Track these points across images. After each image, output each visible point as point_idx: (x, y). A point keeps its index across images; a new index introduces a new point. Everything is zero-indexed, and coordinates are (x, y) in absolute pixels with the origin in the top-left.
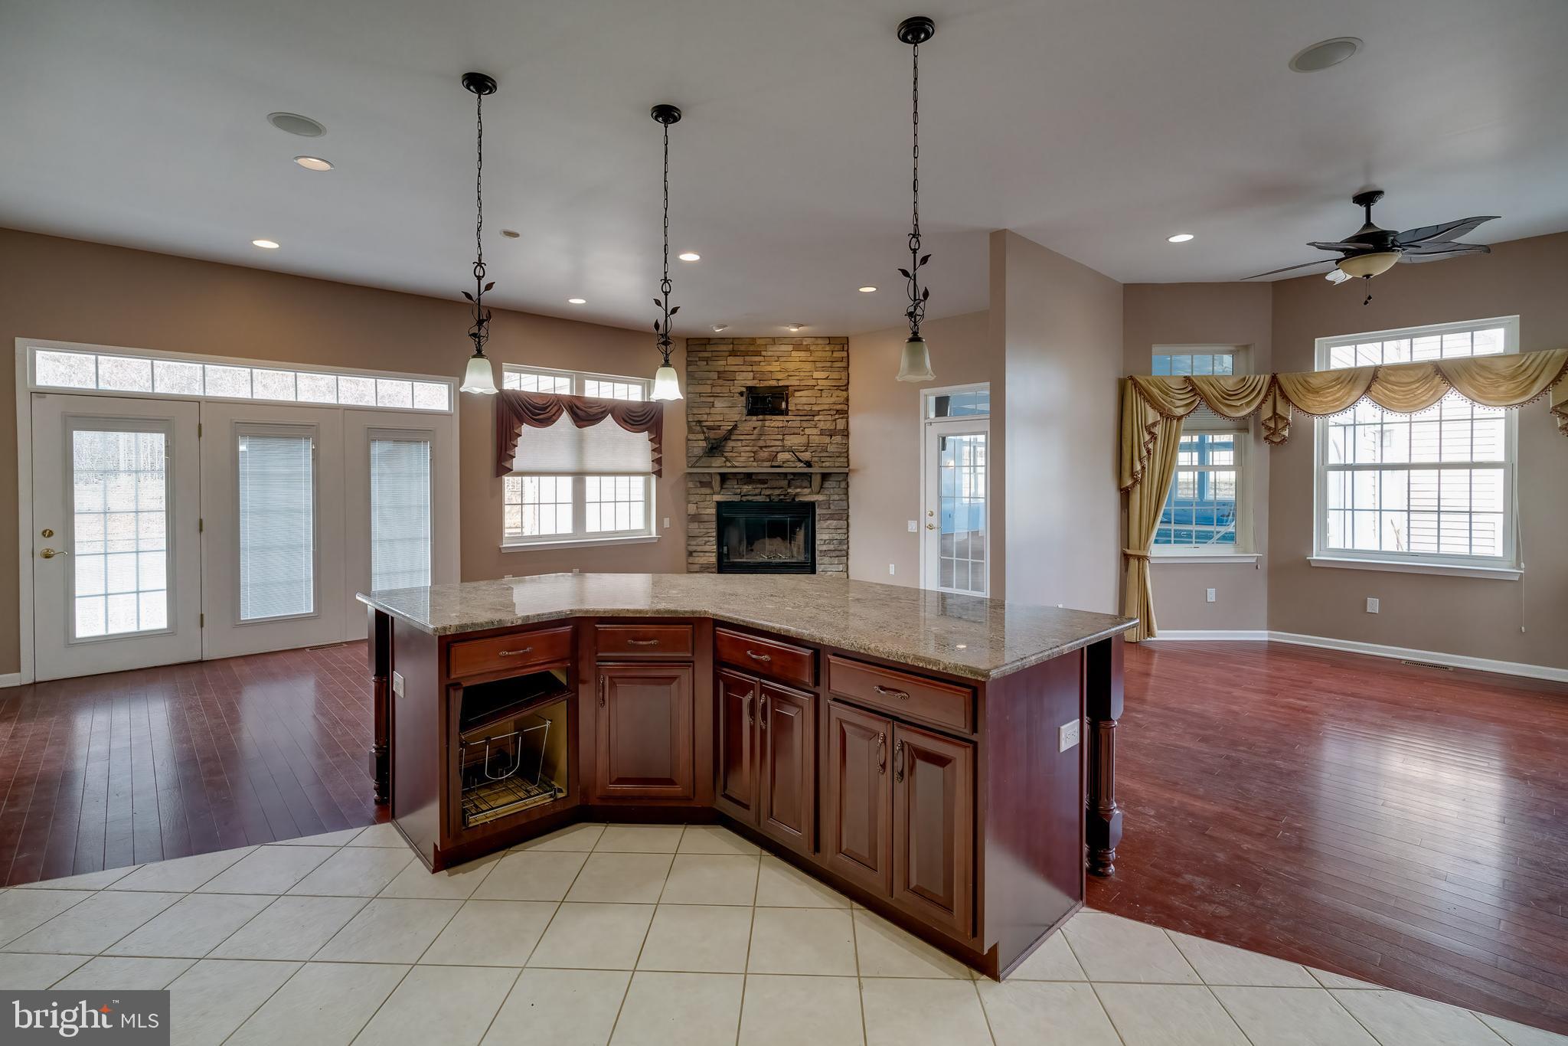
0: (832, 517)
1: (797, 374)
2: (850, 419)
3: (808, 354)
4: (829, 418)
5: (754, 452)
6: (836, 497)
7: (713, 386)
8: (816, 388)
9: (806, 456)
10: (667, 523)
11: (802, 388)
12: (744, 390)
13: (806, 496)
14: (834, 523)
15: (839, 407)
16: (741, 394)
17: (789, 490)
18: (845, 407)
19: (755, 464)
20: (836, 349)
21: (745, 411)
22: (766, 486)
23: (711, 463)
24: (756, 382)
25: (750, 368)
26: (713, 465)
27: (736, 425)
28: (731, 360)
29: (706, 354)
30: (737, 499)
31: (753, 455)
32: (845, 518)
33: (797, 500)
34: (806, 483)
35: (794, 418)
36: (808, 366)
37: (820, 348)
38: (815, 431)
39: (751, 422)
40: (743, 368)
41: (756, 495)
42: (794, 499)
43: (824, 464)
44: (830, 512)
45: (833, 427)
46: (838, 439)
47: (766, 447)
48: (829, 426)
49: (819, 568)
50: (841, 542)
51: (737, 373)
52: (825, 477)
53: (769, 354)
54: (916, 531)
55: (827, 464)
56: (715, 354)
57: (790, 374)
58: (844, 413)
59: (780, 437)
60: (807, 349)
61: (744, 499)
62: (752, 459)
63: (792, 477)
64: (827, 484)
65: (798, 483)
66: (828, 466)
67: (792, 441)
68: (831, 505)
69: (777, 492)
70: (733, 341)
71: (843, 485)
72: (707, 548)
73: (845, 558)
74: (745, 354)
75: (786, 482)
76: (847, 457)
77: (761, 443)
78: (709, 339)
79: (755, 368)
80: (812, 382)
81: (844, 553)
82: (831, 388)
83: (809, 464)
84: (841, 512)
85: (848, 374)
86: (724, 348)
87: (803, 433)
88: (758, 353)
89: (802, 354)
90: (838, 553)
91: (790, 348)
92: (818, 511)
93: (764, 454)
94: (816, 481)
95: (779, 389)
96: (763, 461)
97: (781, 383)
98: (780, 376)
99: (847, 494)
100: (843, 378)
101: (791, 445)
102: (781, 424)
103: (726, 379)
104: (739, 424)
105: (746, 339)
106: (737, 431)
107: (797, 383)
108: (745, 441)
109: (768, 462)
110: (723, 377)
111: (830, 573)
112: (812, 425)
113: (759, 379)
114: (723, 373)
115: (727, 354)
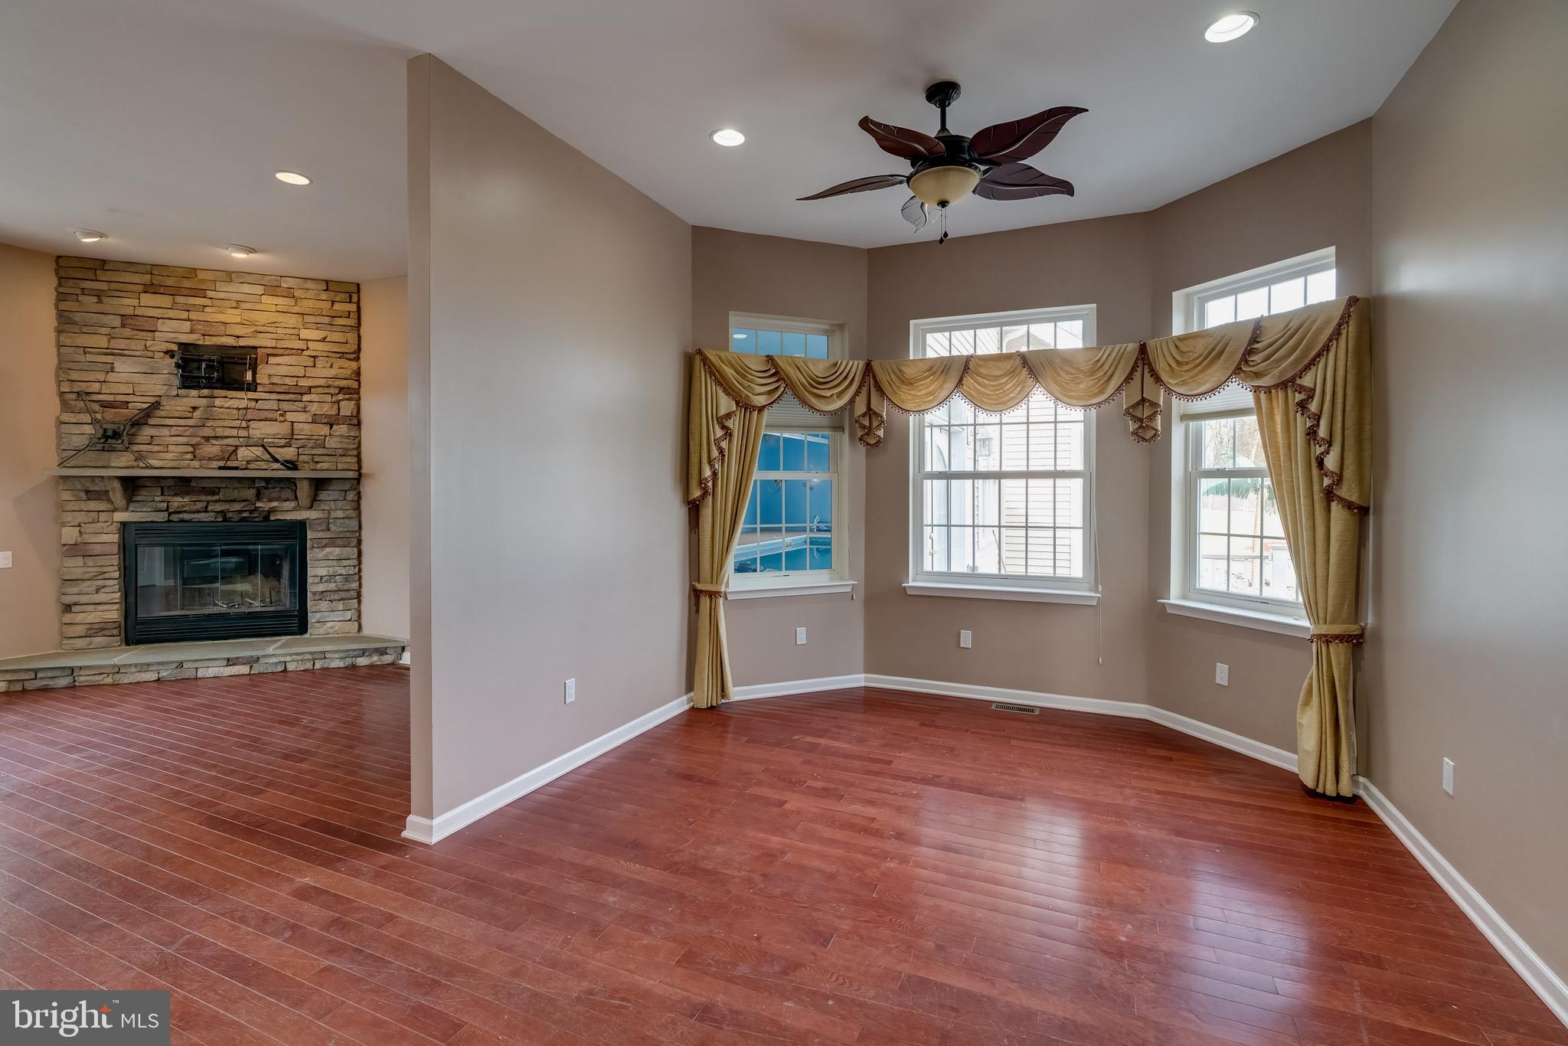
0: (332, 542)
1: (270, 330)
2: (363, 402)
3: (291, 302)
4: (328, 398)
5: (192, 445)
6: (340, 514)
7: (111, 337)
8: (305, 353)
9: (289, 453)
10: (5, 560)
11: (280, 352)
12: (175, 348)
13: (288, 512)
14: (337, 551)
15: (343, 383)
16: (170, 353)
17: (259, 504)
18: (355, 385)
19: (196, 463)
20: (338, 299)
21: (177, 382)
22: (216, 497)
23: (109, 461)
24: (196, 336)
25: (185, 315)
26: (112, 464)
27: (158, 402)
28: (147, 299)
29: (104, 286)
30: (161, 517)
31: (191, 449)
32: (353, 544)
33: (272, 518)
34: (287, 494)
35: (267, 396)
36: (292, 320)
37: (310, 294)
38: (302, 417)
39: (186, 400)
40: (171, 313)
41: (198, 512)
42: (267, 518)
43: (319, 466)
44: (328, 535)
45: (334, 412)
46: (342, 429)
47: (216, 438)
48: (327, 409)
49: (312, 618)
50: (347, 578)
51: (160, 321)
52: (319, 485)
53: (222, 295)
55: (325, 466)
56: (114, 286)
57: (259, 329)
58: (353, 392)
59: (244, 424)
60: (289, 294)
61: (175, 518)
62: (189, 456)
63: (263, 484)
64: (323, 495)
65: (275, 493)
66: (325, 468)
67: (259, 430)
68: (331, 526)
69: (237, 507)
70: (152, 268)
71: (351, 495)
72: (101, 597)
73: (356, 601)
74: (174, 292)
75: (253, 492)
76: (359, 456)
77: (207, 432)
78: (104, 262)
79: (193, 316)
80: (301, 345)
81: (354, 594)
82: (330, 354)
83: (292, 465)
84: (348, 535)
85: (359, 337)
86: (136, 279)
87: (282, 419)
88: (201, 293)
89: (280, 301)
90: (343, 595)
91: (260, 290)
92: (310, 535)
93: (212, 449)
94: (304, 490)
95: (238, 351)
96: (210, 459)
97: (242, 342)
98: (240, 331)
99: (358, 508)
100: (351, 341)
101: (262, 437)
102: (243, 404)
103: (138, 328)
104: (164, 401)
105: (177, 269)
106: (162, 412)
107: (273, 344)
108: (175, 428)
109: (218, 460)
110: (130, 324)
111: (329, 624)
112: (298, 407)
113: (202, 332)
114: (132, 319)
115: (140, 288)
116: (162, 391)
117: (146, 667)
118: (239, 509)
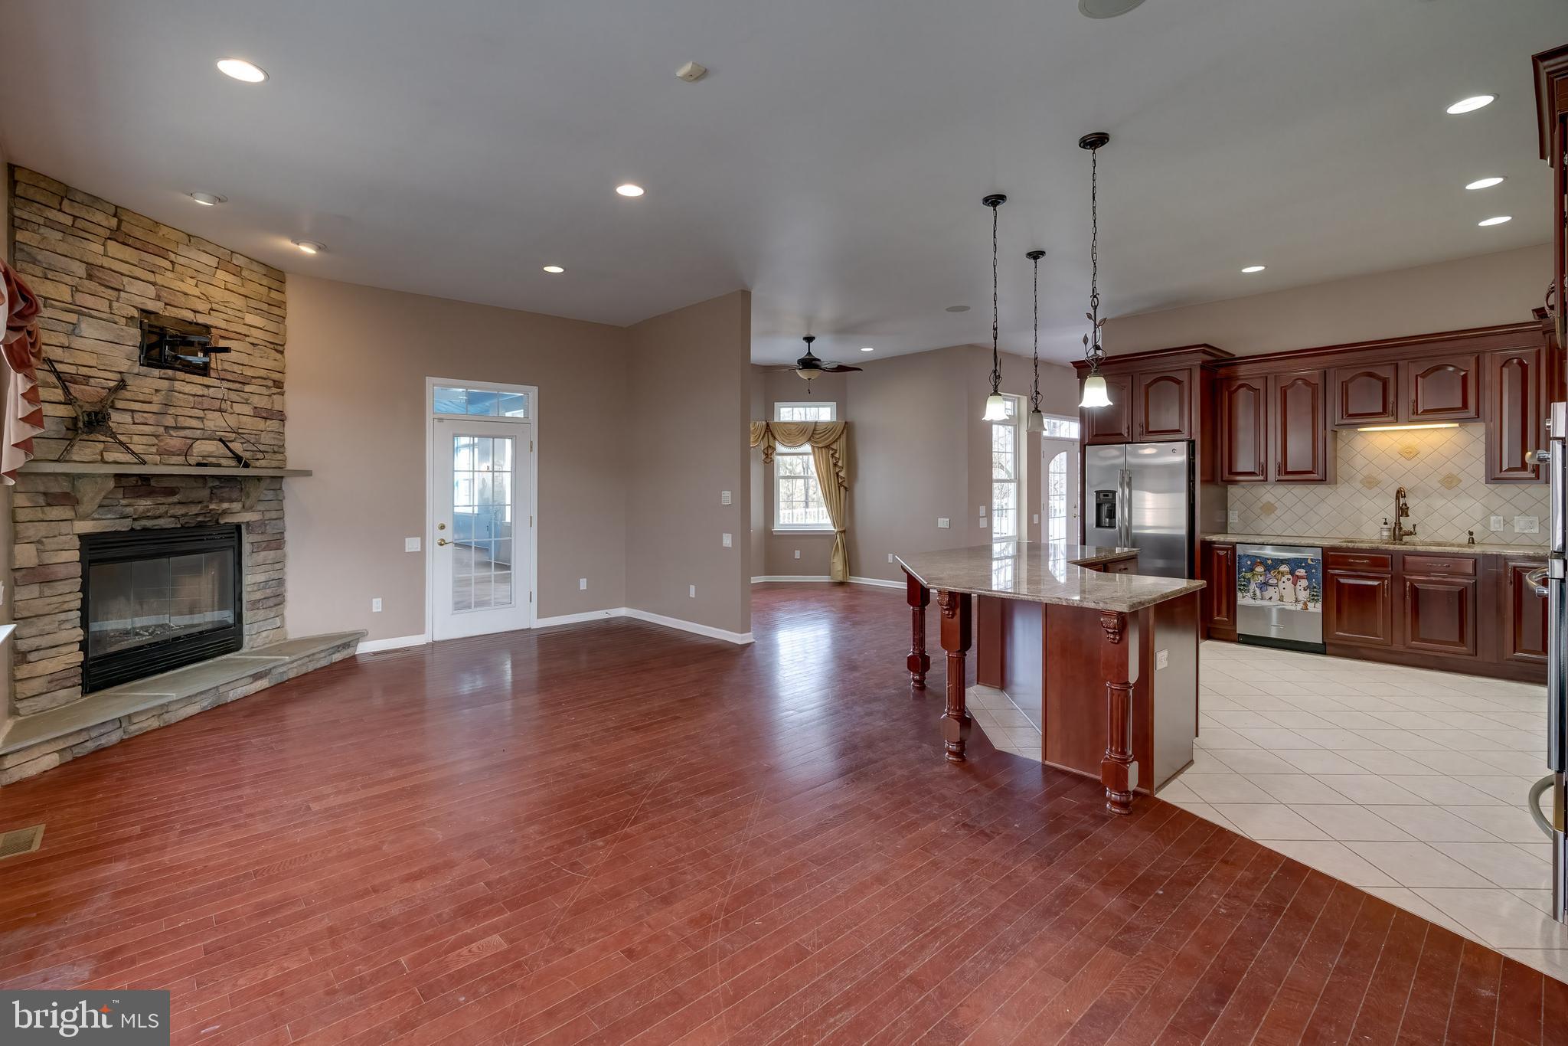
0: (269, 546)
1: (222, 308)
2: (285, 396)
3: (238, 281)
4: (264, 391)
5: (156, 436)
6: (270, 515)
7: (76, 289)
8: (247, 339)
9: (240, 449)
11: (229, 335)
12: (136, 314)
13: (234, 514)
14: (267, 555)
15: (275, 376)
16: (132, 321)
17: (212, 506)
18: (281, 378)
19: (158, 458)
20: (272, 286)
21: (138, 356)
22: (175, 499)
24: (161, 305)
25: (150, 277)
26: (78, 458)
27: (123, 381)
28: (113, 248)
29: (67, 220)
30: (124, 526)
31: (155, 442)
32: (279, 547)
33: (222, 522)
34: (235, 494)
35: (217, 383)
36: (238, 302)
37: (254, 277)
38: (247, 409)
39: (149, 380)
40: (138, 272)
41: (158, 517)
42: (217, 521)
43: (259, 463)
44: (265, 538)
45: (268, 406)
46: (273, 424)
47: (176, 428)
48: (265, 403)
49: (247, 633)
50: (275, 583)
51: (125, 278)
52: (260, 482)
53: (181, 259)
54: (418, 550)
55: (262, 462)
56: (81, 223)
57: (212, 305)
58: (280, 387)
59: (200, 413)
60: (237, 272)
61: (138, 525)
62: (153, 450)
63: (217, 483)
64: (262, 495)
65: (225, 493)
66: (263, 465)
67: (215, 422)
68: (262, 528)
69: (195, 509)
70: (116, 210)
71: (278, 495)
72: (62, 636)
73: (281, 607)
74: (142, 247)
75: (207, 492)
76: (283, 452)
77: (170, 421)
78: (68, 188)
79: (157, 279)
80: (244, 330)
81: (279, 599)
82: (266, 344)
83: (243, 462)
84: (277, 537)
85: (285, 328)
86: (99, 217)
87: (230, 411)
88: (162, 252)
89: (230, 278)
90: (272, 601)
91: (213, 261)
92: (245, 538)
93: (174, 442)
95: (195, 328)
96: (171, 453)
97: (201, 319)
98: (202, 306)
99: (283, 510)
100: (279, 332)
101: (215, 429)
102: (200, 391)
103: (103, 283)
104: (130, 381)
105: (141, 218)
106: (126, 393)
107: (223, 324)
108: (140, 414)
109: (179, 455)
110: (98, 277)
111: (264, 634)
112: (242, 398)
113: (166, 301)
114: (98, 270)
115: (107, 233)
116: (126, 367)
117: (189, 700)
118: (197, 512)
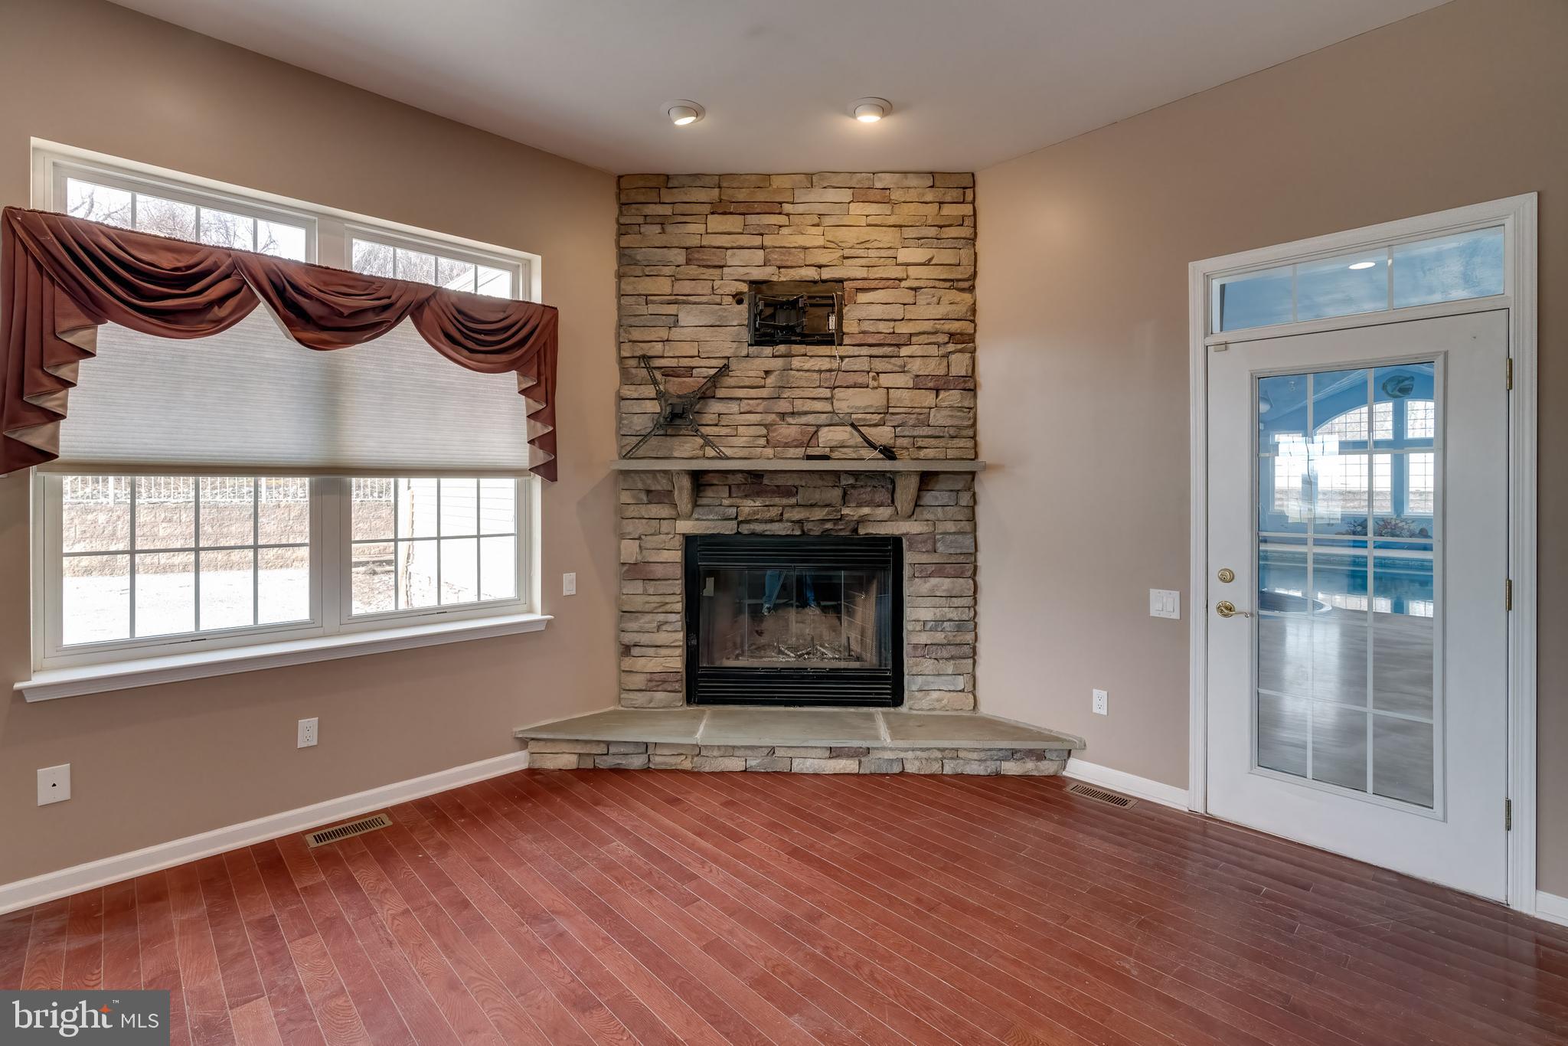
0: (939, 570)
1: (861, 253)
2: (978, 354)
3: (885, 209)
4: (933, 350)
5: (765, 426)
6: (951, 527)
7: (675, 279)
8: (904, 284)
9: (883, 435)
10: (569, 583)
11: (873, 284)
12: (744, 288)
13: (882, 523)
14: (945, 584)
15: (955, 326)
16: (738, 298)
17: (845, 511)
18: (967, 327)
19: (769, 452)
20: (948, 199)
21: (746, 335)
22: (793, 501)
23: (671, 449)
24: (769, 270)
25: (757, 241)
26: (676, 454)
27: (726, 367)
28: (716, 223)
29: (666, 210)
30: (728, 528)
31: (764, 432)
32: (969, 574)
33: (862, 531)
34: (882, 495)
35: (856, 351)
36: (887, 237)
37: (912, 195)
38: (901, 379)
39: (758, 361)
40: (744, 240)
41: (772, 521)
42: (855, 531)
43: (922, 454)
44: (935, 558)
45: (942, 371)
46: (951, 397)
47: (793, 414)
48: (934, 367)
49: (911, 684)
50: (960, 626)
51: (729, 252)
52: (927, 479)
53: (800, 208)
54: (1176, 616)
55: (930, 453)
56: (680, 208)
57: (847, 253)
58: (965, 341)
59: (827, 393)
60: (884, 199)
61: (745, 529)
62: (763, 441)
63: (851, 481)
64: (928, 498)
65: (865, 494)
66: (932, 457)
67: (850, 401)
68: (939, 545)
69: (819, 514)
70: (721, 180)
71: (965, 498)
72: (662, 638)
73: (970, 661)
74: (745, 209)
75: (838, 492)
76: (974, 437)
77: (783, 406)
78: (668, 177)
79: (768, 241)
80: (897, 273)
81: (967, 650)
82: (937, 284)
83: (888, 453)
84: (961, 559)
85: (975, 254)
86: (702, 195)
87: (875, 384)
88: (775, 208)
89: (872, 209)
90: (953, 651)
91: (845, 195)
92: (909, 557)
93: (788, 431)
94: (906, 491)
95: (820, 287)
96: (787, 445)
97: (826, 274)
98: (823, 257)
99: (972, 519)
100: (964, 262)
101: (850, 411)
102: (825, 364)
103: (705, 263)
104: (734, 364)
105: (748, 177)
106: (729, 379)
107: (861, 273)
108: (746, 401)
109: (796, 447)
110: (697, 259)
111: (935, 695)
112: (895, 365)
113: (778, 263)
114: (698, 252)
115: (707, 208)
116: (732, 350)
117: (730, 751)
118: (821, 517)
